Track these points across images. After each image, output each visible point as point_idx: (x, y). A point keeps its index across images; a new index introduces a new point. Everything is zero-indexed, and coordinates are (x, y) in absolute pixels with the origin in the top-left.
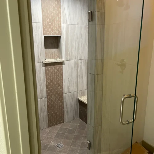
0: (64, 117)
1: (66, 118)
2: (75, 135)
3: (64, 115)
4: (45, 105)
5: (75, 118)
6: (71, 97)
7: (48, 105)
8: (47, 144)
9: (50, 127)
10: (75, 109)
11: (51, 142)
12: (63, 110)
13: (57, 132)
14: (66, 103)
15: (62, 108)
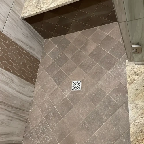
0: (34, 56)
1: (37, 55)
2: (72, 59)
3: (31, 55)
4: (3, 74)
5: (43, 43)
6: (15, 27)
7: (5, 69)
8: (63, 100)
9: (35, 82)
10: (32, 35)
11: (62, 94)
12: (26, 51)
13: (50, 78)
14: (19, 40)
15: (21, 51)
